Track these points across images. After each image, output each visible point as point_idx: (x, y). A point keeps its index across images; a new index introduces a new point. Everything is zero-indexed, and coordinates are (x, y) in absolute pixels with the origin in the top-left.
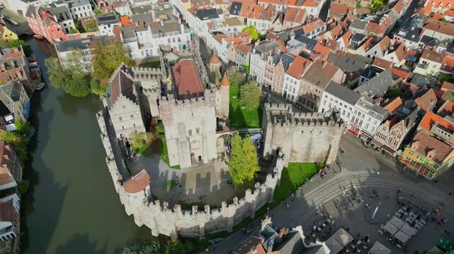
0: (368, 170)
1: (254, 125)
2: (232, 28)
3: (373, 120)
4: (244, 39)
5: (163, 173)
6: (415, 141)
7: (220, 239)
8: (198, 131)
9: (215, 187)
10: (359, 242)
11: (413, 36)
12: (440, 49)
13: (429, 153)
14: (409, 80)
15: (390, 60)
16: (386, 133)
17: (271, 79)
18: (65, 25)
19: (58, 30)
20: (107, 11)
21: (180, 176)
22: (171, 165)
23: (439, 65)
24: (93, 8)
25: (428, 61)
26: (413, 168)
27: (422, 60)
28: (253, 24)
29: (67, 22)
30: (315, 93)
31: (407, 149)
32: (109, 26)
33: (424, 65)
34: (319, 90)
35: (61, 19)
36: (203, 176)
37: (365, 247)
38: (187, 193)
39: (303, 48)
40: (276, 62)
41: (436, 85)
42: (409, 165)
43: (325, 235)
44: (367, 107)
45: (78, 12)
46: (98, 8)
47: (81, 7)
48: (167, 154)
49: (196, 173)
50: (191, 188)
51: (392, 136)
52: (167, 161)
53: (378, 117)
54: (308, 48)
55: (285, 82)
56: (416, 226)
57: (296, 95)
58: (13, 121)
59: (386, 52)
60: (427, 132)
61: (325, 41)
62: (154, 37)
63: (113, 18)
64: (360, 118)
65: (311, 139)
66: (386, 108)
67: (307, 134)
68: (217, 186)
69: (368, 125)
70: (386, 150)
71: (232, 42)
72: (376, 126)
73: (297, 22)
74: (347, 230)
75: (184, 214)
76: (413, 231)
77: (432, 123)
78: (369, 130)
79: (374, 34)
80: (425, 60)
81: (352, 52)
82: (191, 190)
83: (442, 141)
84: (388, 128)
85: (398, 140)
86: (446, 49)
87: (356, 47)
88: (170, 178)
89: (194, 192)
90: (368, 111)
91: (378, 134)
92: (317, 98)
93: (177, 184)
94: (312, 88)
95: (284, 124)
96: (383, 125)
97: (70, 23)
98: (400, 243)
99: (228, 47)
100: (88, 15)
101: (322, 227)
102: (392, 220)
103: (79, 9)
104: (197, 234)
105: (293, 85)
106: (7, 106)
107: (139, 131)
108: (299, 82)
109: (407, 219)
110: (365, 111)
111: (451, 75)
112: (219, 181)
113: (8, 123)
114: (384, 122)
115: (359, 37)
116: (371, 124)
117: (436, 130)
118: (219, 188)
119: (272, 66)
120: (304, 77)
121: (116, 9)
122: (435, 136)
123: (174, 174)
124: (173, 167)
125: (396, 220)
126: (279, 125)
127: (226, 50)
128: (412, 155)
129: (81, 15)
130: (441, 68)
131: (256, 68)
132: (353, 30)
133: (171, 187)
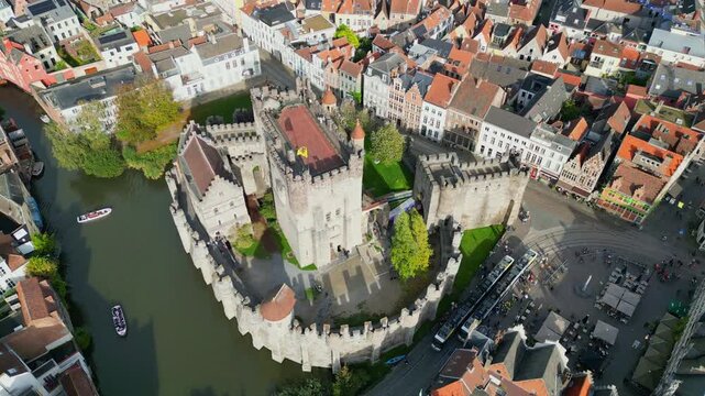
0: (562, 224)
1: (401, 186)
2: (319, 34)
3: (557, 155)
4: (344, 51)
5: (294, 279)
6: (617, 178)
7: (399, 358)
8: (338, 212)
9: (374, 287)
10: (576, 326)
11: (576, 21)
12: (614, 36)
13: (636, 192)
14: (583, 87)
15: (554, 61)
16: (577, 171)
17: (401, 110)
18: (42, 56)
19: (36, 67)
20: (105, 24)
21: (321, 280)
22: (302, 266)
23: (617, 61)
24: (81, 21)
25: (602, 57)
26: (615, 213)
27: (593, 56)
28: (344, 22)
29: (44, 51)
30: (470, 125)
31: (606, 190)
32: (119, 50)
33: (598, 63)
34: (475, 120)
35: (36, 48)
36: (353, 273)
37: (585, 331)
38: (339, 303)
39: (434, 57)
40: (408, 86)
41: (619, 90)
42: (609, 210)
43: (532, 324)
44: (548, 138)
45: (58, 32)
46: (88, 19)
47: (62, 23)
48: (289, 249)
49: (340, 270)
50: (342, 294)
51: (584, 175)
52: (294, 261)
53: (564, 152)
54: (441, 57)
55: (424, 113)
56: (638, 290)
57: (441, 131)
58: (28, 238)
59: (546, 50)
60: (628, 163)
61: (459, 41)
62: (205, 64)
63: (122, 35)
64: (539, 155)
65: (487, 196)
66: (570, 137)
67: (482, 191)
68: (375, 284)
69: (549, 163)
70: (577, 193)
71: (330, 59)
72: (562, 164)
73: (410, 12)
74: (558, 312)
75: (352, 335)
76: (636, 298)
77: (634, 151)
78: (552, 169)
79: (521, 21)
80: (599, 56)
81: (498, 52)
82: (343, 297)
83: (650, 172)
84: (578, 164)
85: (593, 178)
86: (620, 35)
87: (503, 46)
88: (308, 285)
89: (348, 300)
90: (550, 145)
91: (565, 173)
92: (474, 132)
93: (320, 291)
94: (464, 119)
95: (457, 185)
96: (572, 161)
97: (50, 52)
98: (624, 316)
99: (324, 66)
100: (74, 33)
101: (525, 315)
102: (609, 289)
103: (59, 25)
104: (366, 358)
105: (436, 117)
106: (10, 214)
107: (242, 223)
108: (444, 112)
109: (626, 284)
110: (546, 144)
111: (633, 73)
112: (377, 278)
113: (20, 243)
114: (572, 157)
115: (502, 29)
116: (555, 162)
117: (640, 159)
118: (379, 287)
119: (401, 92)
120: (451, 105)
121: (119, 18)
122: (640, 168)
123: (311, 278)
124: (306, 268)
125: (613, 288)
126: (450, 186)
127: (322, 71)
128: (614, 195)
129: (63, 34)
130: (621, 65)
131: (375, 96)
132: (493, 19)
133: (315, 299)
